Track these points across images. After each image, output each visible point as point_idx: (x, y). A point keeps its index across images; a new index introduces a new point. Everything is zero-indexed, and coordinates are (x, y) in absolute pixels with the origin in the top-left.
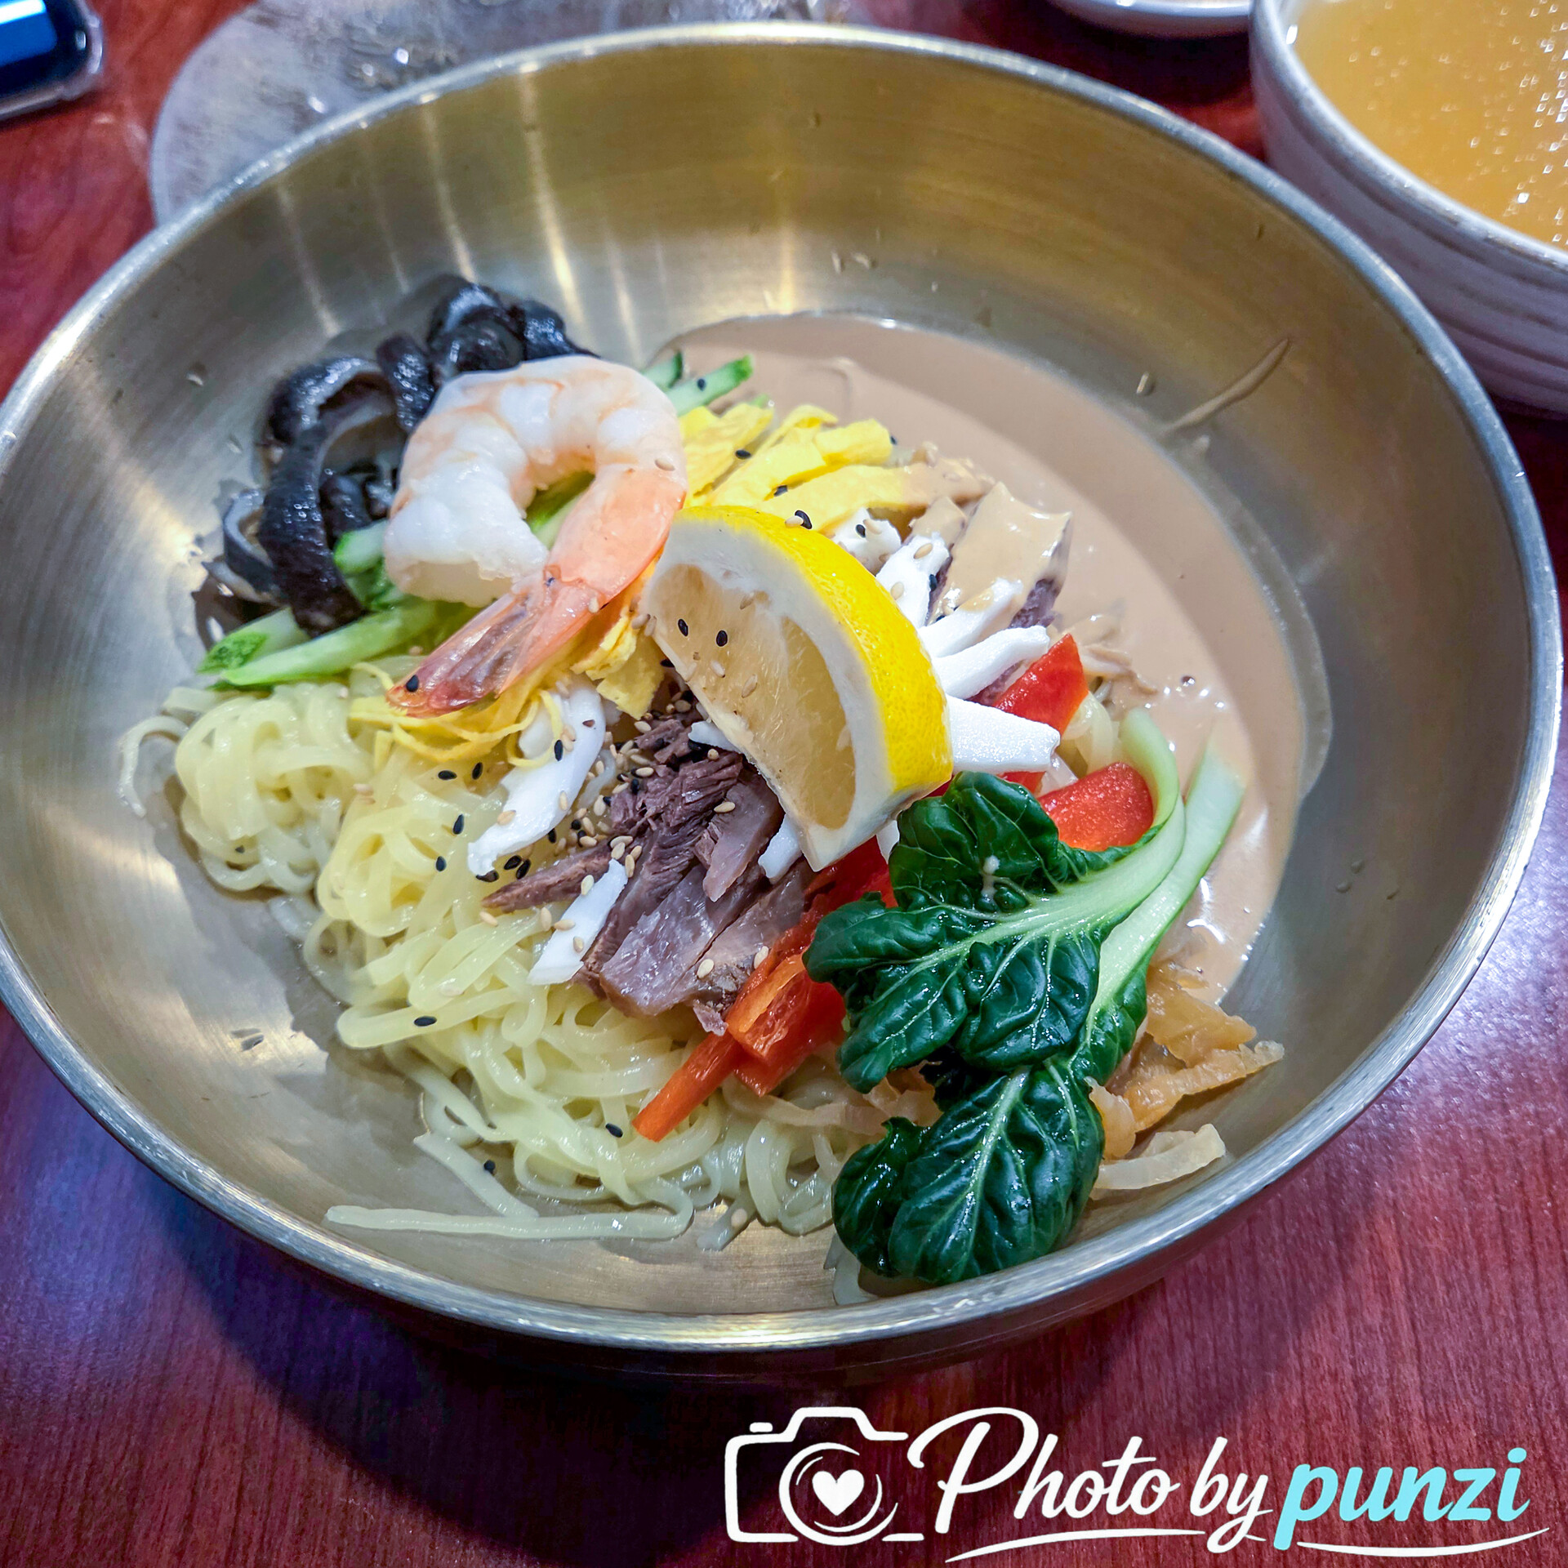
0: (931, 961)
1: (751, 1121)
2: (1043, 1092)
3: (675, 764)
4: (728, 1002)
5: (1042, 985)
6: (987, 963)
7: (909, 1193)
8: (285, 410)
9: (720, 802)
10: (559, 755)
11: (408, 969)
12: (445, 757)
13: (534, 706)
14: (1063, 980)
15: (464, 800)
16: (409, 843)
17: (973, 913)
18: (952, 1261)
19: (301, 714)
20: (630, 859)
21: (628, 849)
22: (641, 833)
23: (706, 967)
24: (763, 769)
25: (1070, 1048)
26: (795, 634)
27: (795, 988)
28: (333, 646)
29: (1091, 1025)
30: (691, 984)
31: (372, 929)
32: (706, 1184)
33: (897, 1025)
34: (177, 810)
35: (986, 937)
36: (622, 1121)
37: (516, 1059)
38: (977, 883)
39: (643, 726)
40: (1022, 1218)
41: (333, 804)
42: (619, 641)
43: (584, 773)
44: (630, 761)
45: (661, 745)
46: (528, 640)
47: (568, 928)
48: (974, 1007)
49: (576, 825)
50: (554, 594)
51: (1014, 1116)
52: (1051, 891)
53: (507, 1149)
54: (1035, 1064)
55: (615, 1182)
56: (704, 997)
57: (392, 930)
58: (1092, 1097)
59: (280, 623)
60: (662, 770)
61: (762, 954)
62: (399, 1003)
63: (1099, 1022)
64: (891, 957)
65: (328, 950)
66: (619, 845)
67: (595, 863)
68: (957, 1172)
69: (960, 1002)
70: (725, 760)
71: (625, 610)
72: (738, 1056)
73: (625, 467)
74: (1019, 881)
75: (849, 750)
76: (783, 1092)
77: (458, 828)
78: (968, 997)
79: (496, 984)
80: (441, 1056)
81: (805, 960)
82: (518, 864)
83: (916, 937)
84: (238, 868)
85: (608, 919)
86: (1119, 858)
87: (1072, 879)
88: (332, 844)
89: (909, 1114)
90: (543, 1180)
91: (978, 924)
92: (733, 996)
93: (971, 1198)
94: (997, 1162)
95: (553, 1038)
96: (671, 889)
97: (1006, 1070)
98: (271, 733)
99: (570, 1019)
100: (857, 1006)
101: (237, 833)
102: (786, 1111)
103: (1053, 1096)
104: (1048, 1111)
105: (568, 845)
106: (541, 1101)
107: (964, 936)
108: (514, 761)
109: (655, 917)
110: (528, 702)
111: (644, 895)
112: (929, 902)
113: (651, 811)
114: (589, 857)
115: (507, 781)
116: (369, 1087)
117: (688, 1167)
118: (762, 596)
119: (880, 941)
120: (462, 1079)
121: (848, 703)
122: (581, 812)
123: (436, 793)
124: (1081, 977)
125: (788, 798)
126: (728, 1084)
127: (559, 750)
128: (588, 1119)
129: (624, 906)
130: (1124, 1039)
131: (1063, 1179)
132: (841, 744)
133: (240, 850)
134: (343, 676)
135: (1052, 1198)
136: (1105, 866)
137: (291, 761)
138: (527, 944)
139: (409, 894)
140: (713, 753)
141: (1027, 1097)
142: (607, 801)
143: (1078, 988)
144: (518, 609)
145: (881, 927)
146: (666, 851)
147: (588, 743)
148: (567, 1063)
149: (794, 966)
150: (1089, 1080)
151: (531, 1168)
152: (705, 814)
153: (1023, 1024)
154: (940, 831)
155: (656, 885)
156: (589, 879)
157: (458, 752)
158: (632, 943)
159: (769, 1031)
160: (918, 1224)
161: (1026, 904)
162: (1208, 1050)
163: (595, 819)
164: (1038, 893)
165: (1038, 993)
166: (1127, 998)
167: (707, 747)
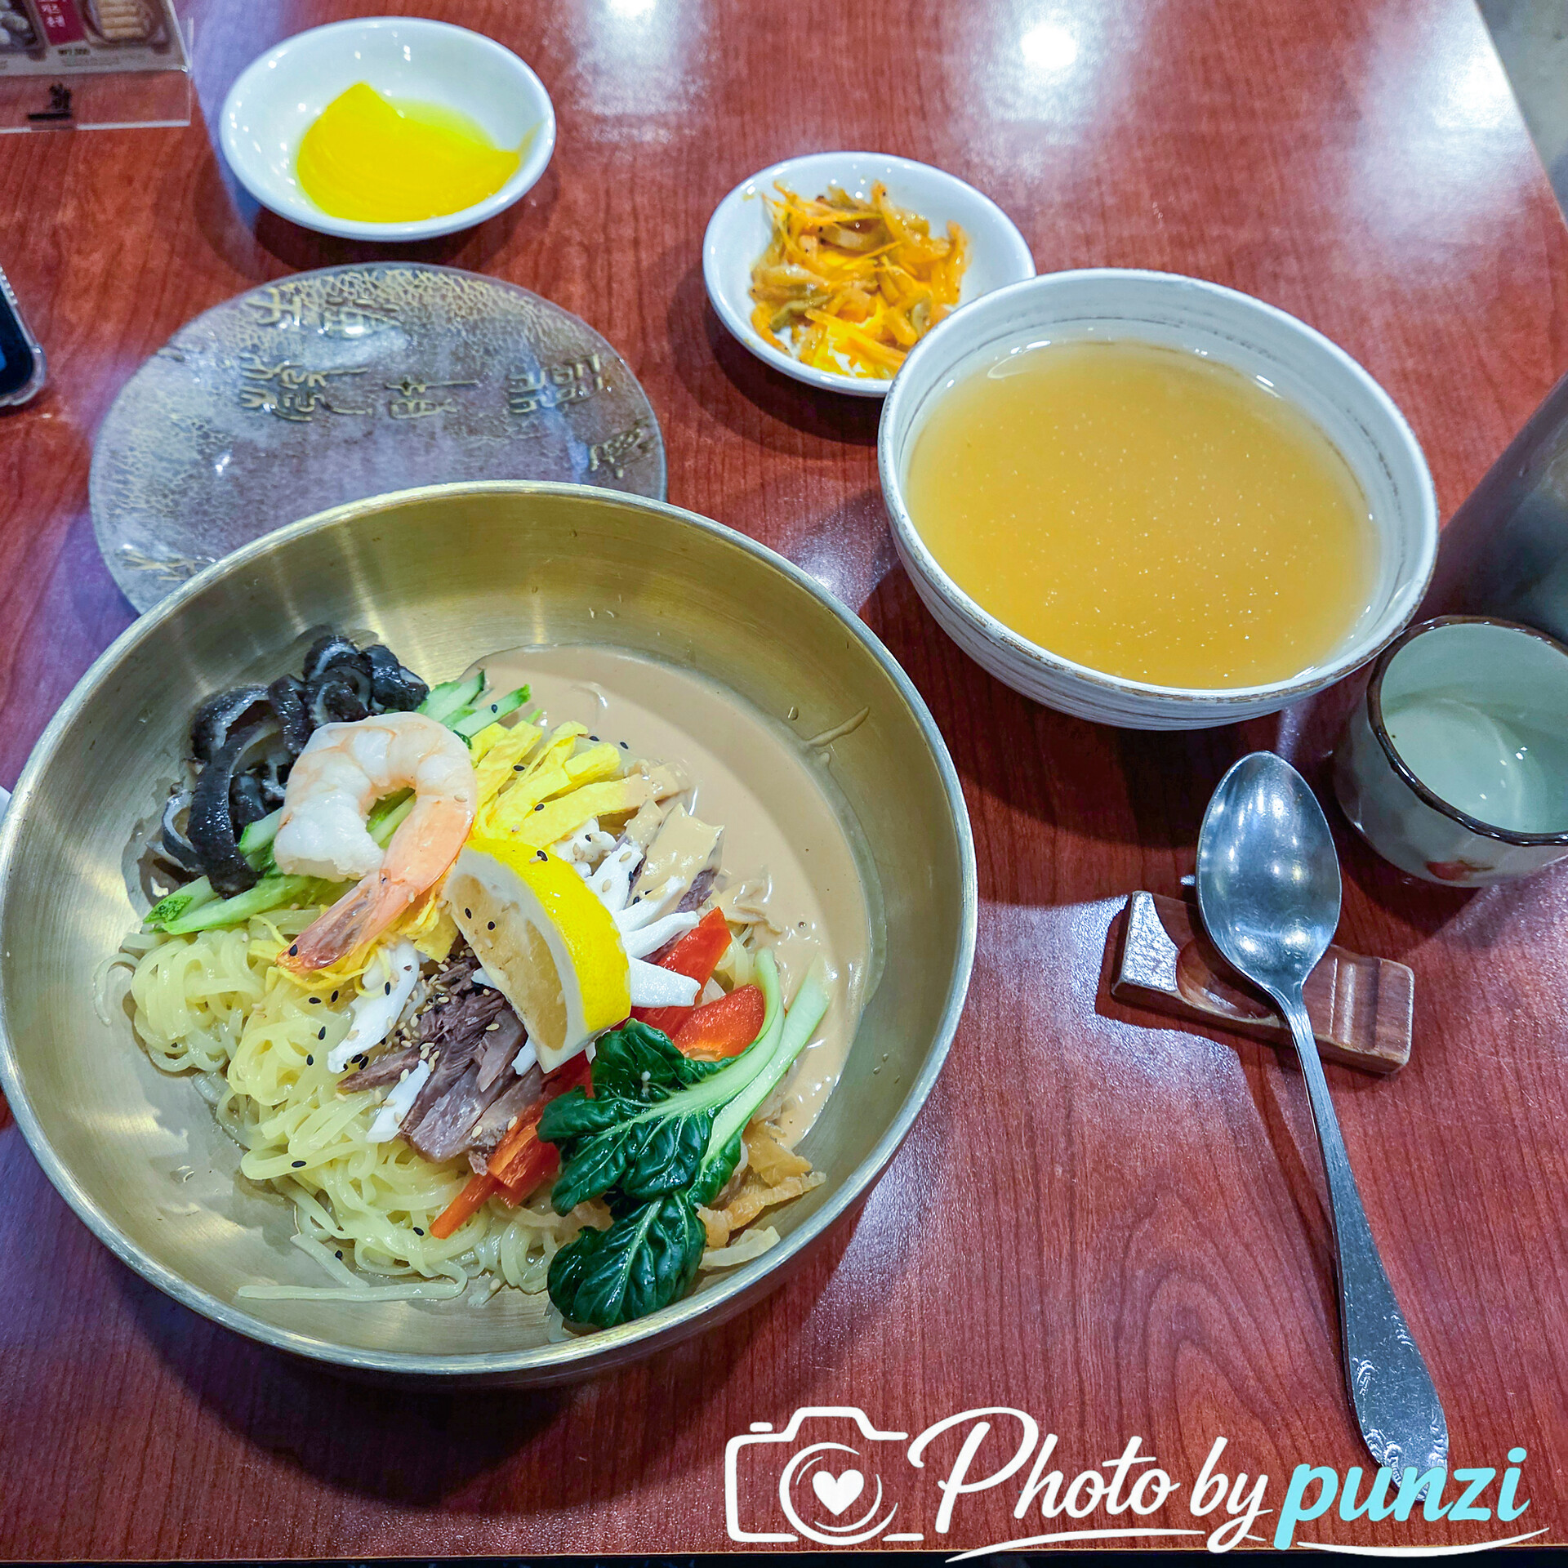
0: (608, 1134)
1: (507, 1221)
2: (670, 1212)
3: (463, 995)
4: (491, 1152)
5: (672, 1149)
6: (640, 1135)
7: (588, 1274)
8: (204, 733)
9: (489, 1024)
10: (388, 992)
11: (288, 1129)
12: (315, 988)
13: (373, 957)
14: (686, 1145)
15: (325, 1016)
16: (289, 1046)
17: (637, 1103)
18: (609, 1314)
19: (216, 953)
20: (432, 1061)
21: (432, 1052)
22: (441, 1040)
23: (477, 1131)
24: (515, 1007)
25: (688, 1185)
26: (532, 930)
27: (532, 1144)
28: (239, 905)
29: (704, 1169)
30: (468, 1141)
31: (264, 1101)
32: (477, 1263)
33: (585, 1175)
34: (132, 1019)
35: (641, 1119)
36: (424, 1225)
37: (357, 1186)
38: (639, 1084)
39: (444, 968)
40: (649, 1289)
41: (237, 1015)
42: (428, 917)
43: (404, 999)
44: (435, 990)
45: (455, 981)
46: (369, 920)
47: (392, 1105)
48: (631, 1162)
49: (399, 1033)
50: (387, 889)
51: (651, 1227)
52: (683, 1088)
53: (351, 1243)
54: (667, 1196)
55: (418, 1264)
56: (476, 1149)
57: (276, 1102)
58: (699, 1215)
59: (201, 887)
60: (455, 999)
61: (513, 1122)
62: (282, 1148)
63: (709, 1167)
64: (585, 1131)
65: (233, 1109)
66: (426, 1049)
67: (410, 1061)
68: (616, 1262)
69: (621, 1160)
70: (494, 995)
71: (432, 897)
72: (497, 1185)
73: (434, 799)
74: (663, 1084)
75: (563, 1005)
76: (527, 1203)
77: (322, 1036)
78: (627, 1158)
79: (345, 1139)
80: (308, 1183)
81: (537, 1128)
82: (361, 1060)
83: (599, 1119)
84: (174, 1057)
85: (417, 1099)
86: (727, 1066)
87: (696, 1081)
88: (238, 1040)
89: (594, 1224)
90: (373, 1263)
91: (639, 1110)
92: (494, 1149)
93: (623, 1278)
94: (639, 1256)
95: (381, 1173)
96: (458, 1079)
97: (650, 1200)
98: (196, 966)
99: (392, 1160)
100: (566, 1158)
101: (173, 1036)
102: (528, 1216)
103: (675, 1215)
104: (672, 1224)
105: (393, 1045)
106: (372, 1212)
107: (631, 1117)
108: (359, 991)
109: (446, 1099)
110: (369, 953)
111: (440, 1083)
112: (611, 1095)
113: (446, 1028)
114: (407, 1057)
115: (354, 1004)
116: (260, 1204)
117: (465, 1253)
118: (515, 905)
119: (579, 1122)
120: (321, 1196)
121: (563, 977)
122: (402, 1025)
123: (307, 1012)
124: (696, 1143)
125: (530, 1028)
126: (491, 1200)
127: (388, 988)
128: (403, 1224)
129: (427, 1090)
130: (724, 1178)
131: (677, 1265)
132: (559, 1000)
133: (175, 1045)
134: (245, 923)
135: (667, 1277)
136: (719, 1071)
137: (211, 987)
138: (365, 1112)
139: (290, 1077)
140: (486, 992)
141: (660, 1217)
142: (419, 1017)
143: (694, 1150)
144: (362, 899)
145: (580, 1112)
146: (455, 1055)
147: (407, 982)
148: (390, 1189)
149: (531, 1131)
150: (697, 1205)
151: (366, 1255)
152: (480, 1031)
153: (658, 1173)
154: (616, 1055)
155: (448, 1076)
156: (406, 1071)
157: (322, 985)
158: (431, 1116)
159: (515, 1171)
160: (592, 1292)
161: (668, 1097)
162: (783, 1178)
163: (411, 1029)
164: (676, 1090)
165: (669, 1153)
166: (727, 1151)
167: (483, 987)
